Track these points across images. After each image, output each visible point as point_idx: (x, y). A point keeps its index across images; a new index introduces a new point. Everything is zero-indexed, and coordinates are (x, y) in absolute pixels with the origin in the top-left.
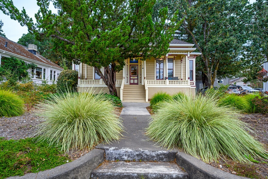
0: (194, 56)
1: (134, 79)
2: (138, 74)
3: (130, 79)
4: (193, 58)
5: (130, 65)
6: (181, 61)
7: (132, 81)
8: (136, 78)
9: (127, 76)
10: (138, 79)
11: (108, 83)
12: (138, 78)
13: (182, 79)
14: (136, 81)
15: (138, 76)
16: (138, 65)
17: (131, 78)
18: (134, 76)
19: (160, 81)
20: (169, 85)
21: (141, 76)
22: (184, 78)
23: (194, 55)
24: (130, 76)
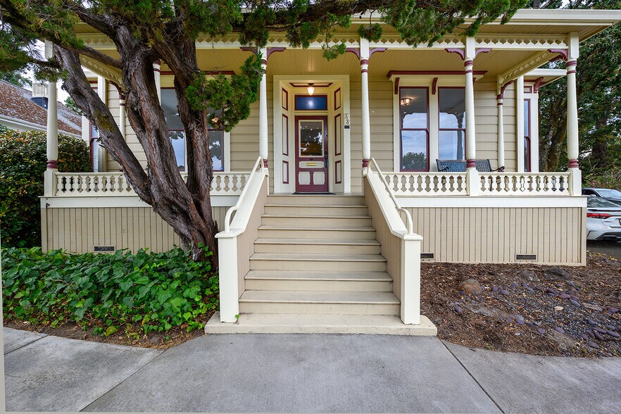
0: (532, 84)
1: (312, 171)
2: (326, 153)
3: (298, 170)
5: (297, 118)
6: (499, 97)
7: (305, 179)
8: (320, 165)
9: (286, 159)
10: (326, 169)
11: (154, 189)
12: (327, 165)
13: (500, 169)
14: (319, 179)
15: (326, 159)
16: (325, 118)
17: (303, 165)
18: (311, 159)
19: (416, 177)
21: (338, 158)
22: (512, 164)
24: (298, 160)
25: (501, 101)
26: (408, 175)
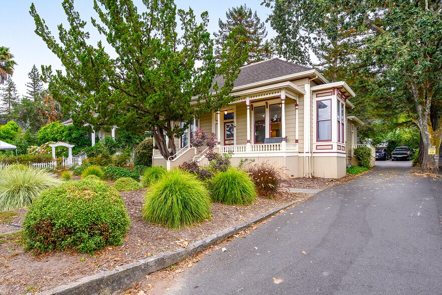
0: (332, 90)
4: (331, 94)
5: (225, 123)
15: (233, 139)
17: (227, 143)
18: (229, 140)
20: (251, 152)
23: (334, 88)
24: (225, 140)
25: (297, 107)
26: (256, 145)
